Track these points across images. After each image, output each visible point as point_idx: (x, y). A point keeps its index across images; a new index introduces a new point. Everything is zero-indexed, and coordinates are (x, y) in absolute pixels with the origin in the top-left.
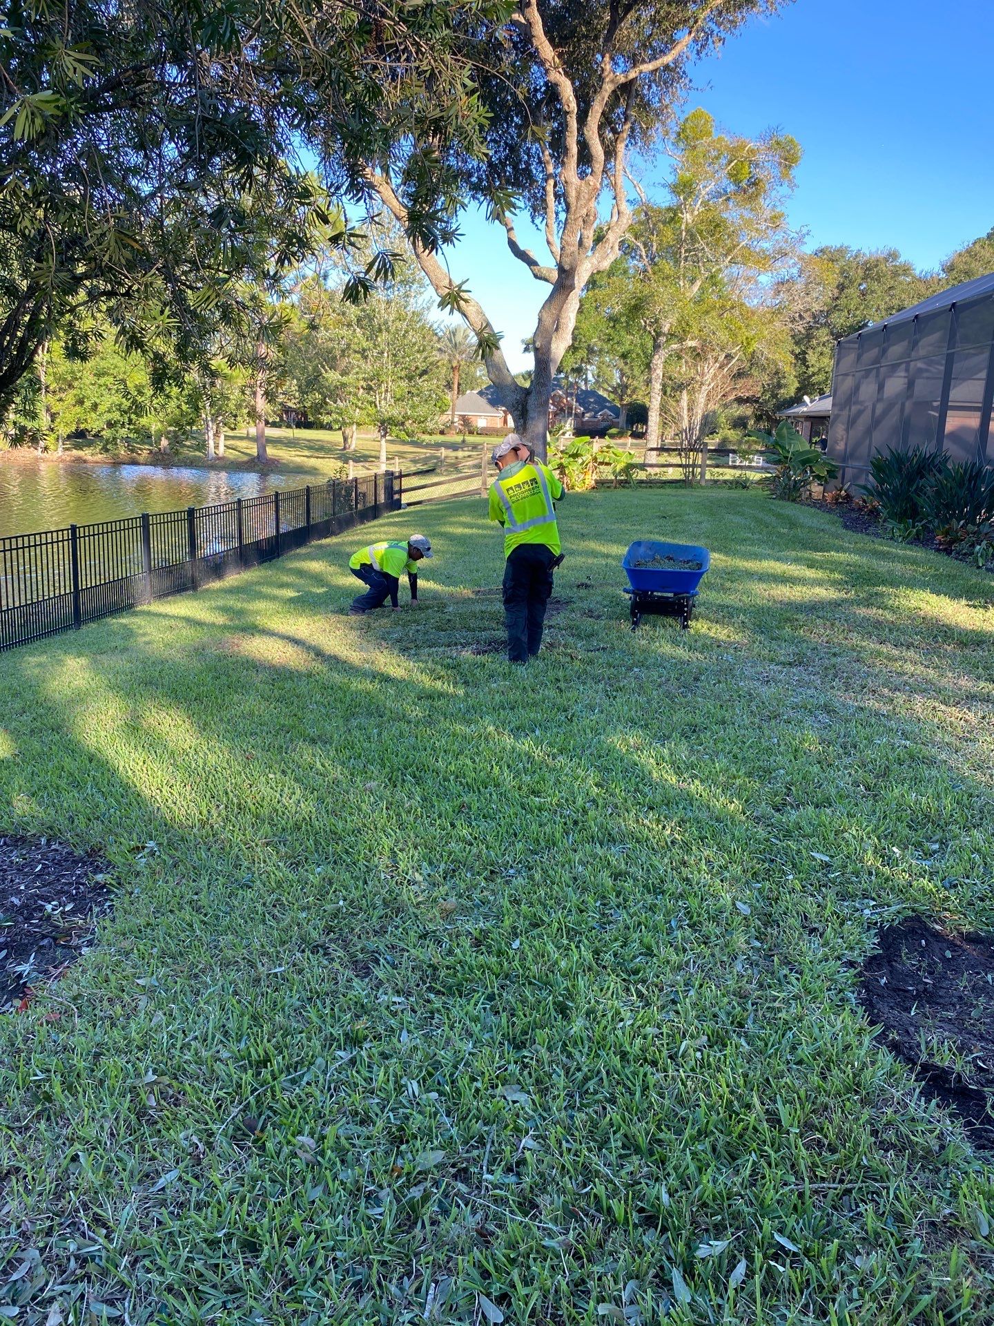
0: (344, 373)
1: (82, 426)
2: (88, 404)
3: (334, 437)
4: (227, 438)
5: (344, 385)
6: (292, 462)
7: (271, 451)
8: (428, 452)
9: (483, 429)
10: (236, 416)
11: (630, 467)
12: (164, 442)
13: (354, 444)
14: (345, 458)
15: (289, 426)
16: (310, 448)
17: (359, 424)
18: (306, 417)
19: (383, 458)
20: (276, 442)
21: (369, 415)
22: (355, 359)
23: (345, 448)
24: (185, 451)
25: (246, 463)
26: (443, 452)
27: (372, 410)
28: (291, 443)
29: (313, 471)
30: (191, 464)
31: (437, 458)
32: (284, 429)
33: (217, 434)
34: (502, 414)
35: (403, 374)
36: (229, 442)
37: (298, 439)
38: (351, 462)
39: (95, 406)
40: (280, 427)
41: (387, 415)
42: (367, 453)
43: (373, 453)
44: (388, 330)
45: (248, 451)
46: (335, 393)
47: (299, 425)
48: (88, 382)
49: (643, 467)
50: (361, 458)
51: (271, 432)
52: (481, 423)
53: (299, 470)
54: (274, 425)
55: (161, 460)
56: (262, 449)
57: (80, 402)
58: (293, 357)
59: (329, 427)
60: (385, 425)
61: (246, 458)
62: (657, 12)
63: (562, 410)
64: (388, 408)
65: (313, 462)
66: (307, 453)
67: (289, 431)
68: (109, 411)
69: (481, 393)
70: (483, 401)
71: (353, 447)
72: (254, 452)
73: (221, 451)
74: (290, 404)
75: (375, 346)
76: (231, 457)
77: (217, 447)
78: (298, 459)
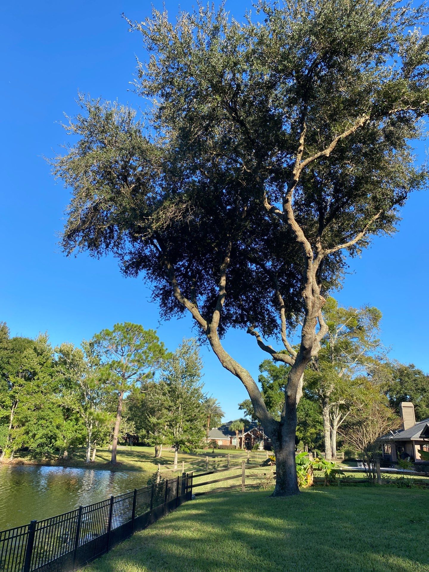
0: (158, 419)
1: (25, 446)
2: (31, 434)
3: (150, 450)
4: (97, 451)
5: (158, 424)
6: (129, 464)
7: (119, 458)
8: (200, 459)
9: (221, 446)
10: (103, 440)
11: (334, 472)
12: (66, 453)
13: (160, 454)
14: (156, 462)
15: (129, 445)
16: (138, 456)
17: (164, 444)
18: (138, 440)
19: (176, 462)
20: (122, 453)
21: (170, 439)
22: (165, 411)
23: (156, 456)
24: (76, 458)
25: (106, 464)
26: (208, 459)
27: (171, 437)
28: (129, 454)
29: (139, 470)
30: (77, 465)
31: (204, 462)
32: (127, 446)
33: (92, 450)
34: (229, 439)
35: (188, 418)
36: (98, 454)
37: (133, 451)
38: (159, 464)
39: (34, 436)
40: (125, 445)
41: (179, 439)
42: (167, 459)
43: (170, 459)
44: (182, 397)
45: (107, 458)
46: (153, 428)
47: (135, 444)
48: (32, 423)
49: (341, 472)
50: (164, 462)
51: (120, 448)
52: (220, 443)
53: (132, 469)
54: (122, 444)
55: (63, 463)
56: (114, 458)
57: (27, 433)
58: (135, 411)
59: (148, 445)
60: (178, 444)
61: (105, 462)
62: (342, 224)
63: (257, 437)
64: (179, 435)
65: (139, 464)
66: (136, 459)
67: (129, 447)
68: (41, 438)
69: (219, 429)
70: (220, 433)
71: (159, 456)
72: (110, 458)
73: (94, 458)
74: (131, 434)
75: (175, 405)
76: (98, 461)
77: (91, 456)
78: (132, 463)
